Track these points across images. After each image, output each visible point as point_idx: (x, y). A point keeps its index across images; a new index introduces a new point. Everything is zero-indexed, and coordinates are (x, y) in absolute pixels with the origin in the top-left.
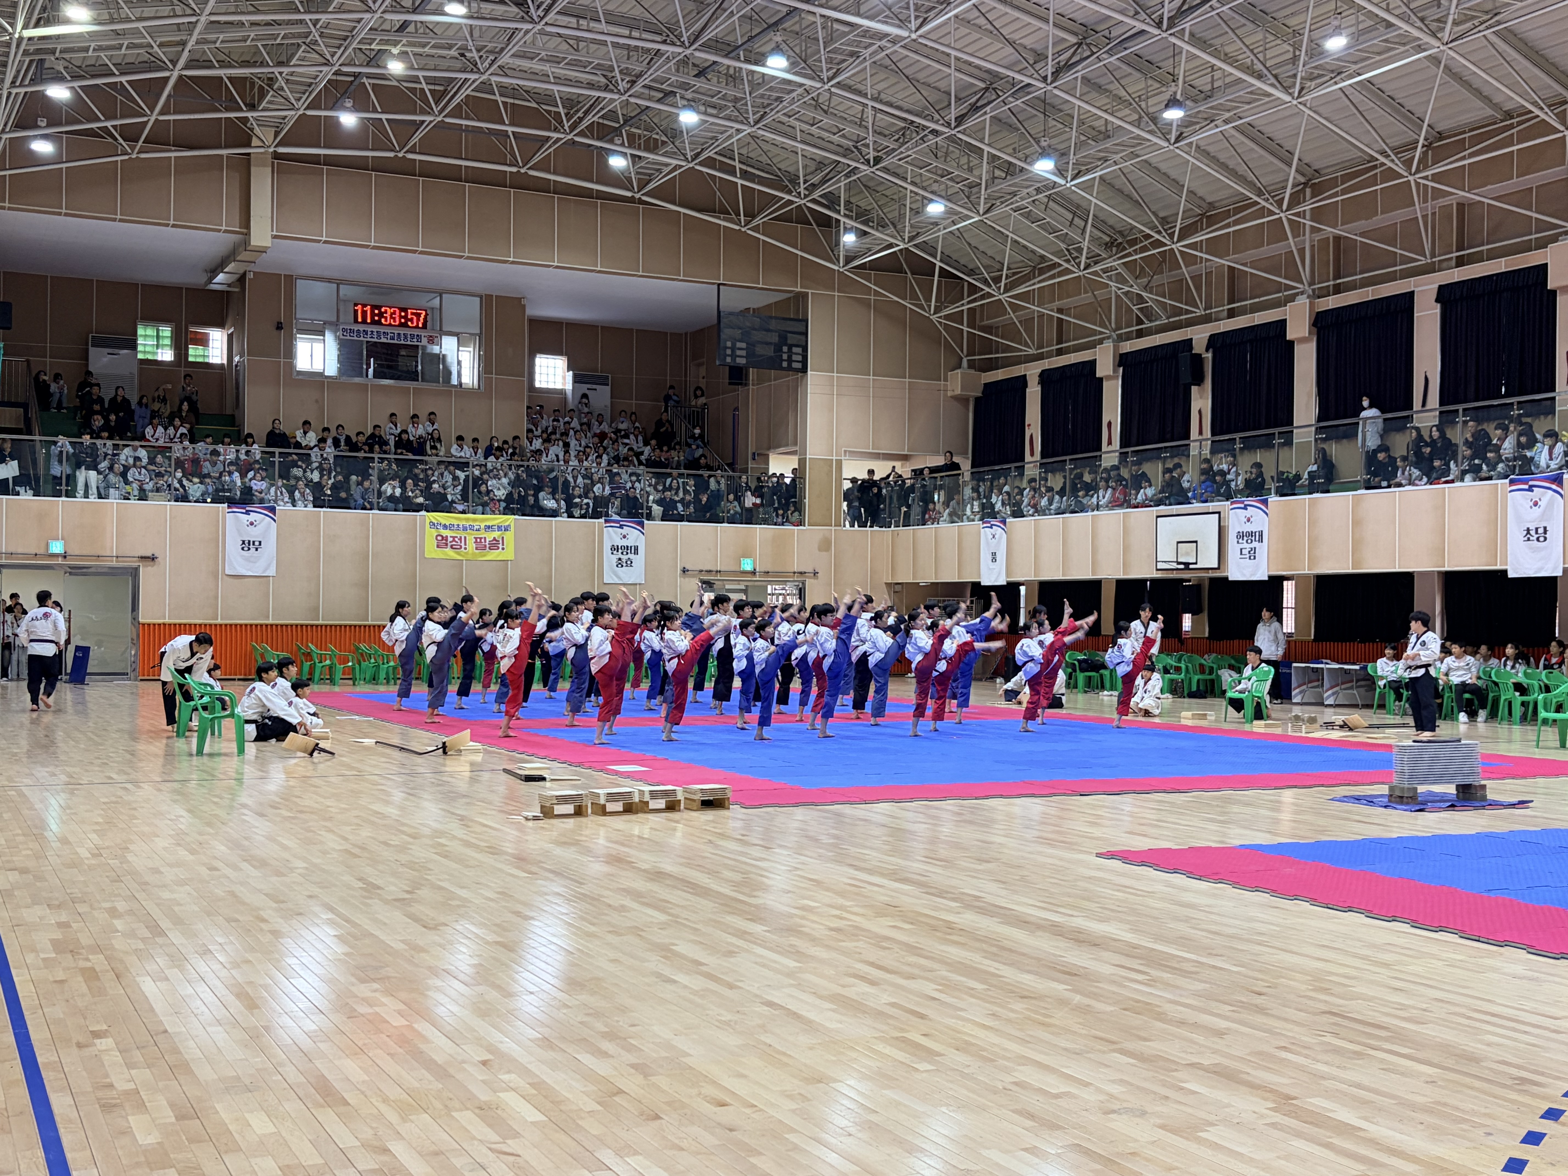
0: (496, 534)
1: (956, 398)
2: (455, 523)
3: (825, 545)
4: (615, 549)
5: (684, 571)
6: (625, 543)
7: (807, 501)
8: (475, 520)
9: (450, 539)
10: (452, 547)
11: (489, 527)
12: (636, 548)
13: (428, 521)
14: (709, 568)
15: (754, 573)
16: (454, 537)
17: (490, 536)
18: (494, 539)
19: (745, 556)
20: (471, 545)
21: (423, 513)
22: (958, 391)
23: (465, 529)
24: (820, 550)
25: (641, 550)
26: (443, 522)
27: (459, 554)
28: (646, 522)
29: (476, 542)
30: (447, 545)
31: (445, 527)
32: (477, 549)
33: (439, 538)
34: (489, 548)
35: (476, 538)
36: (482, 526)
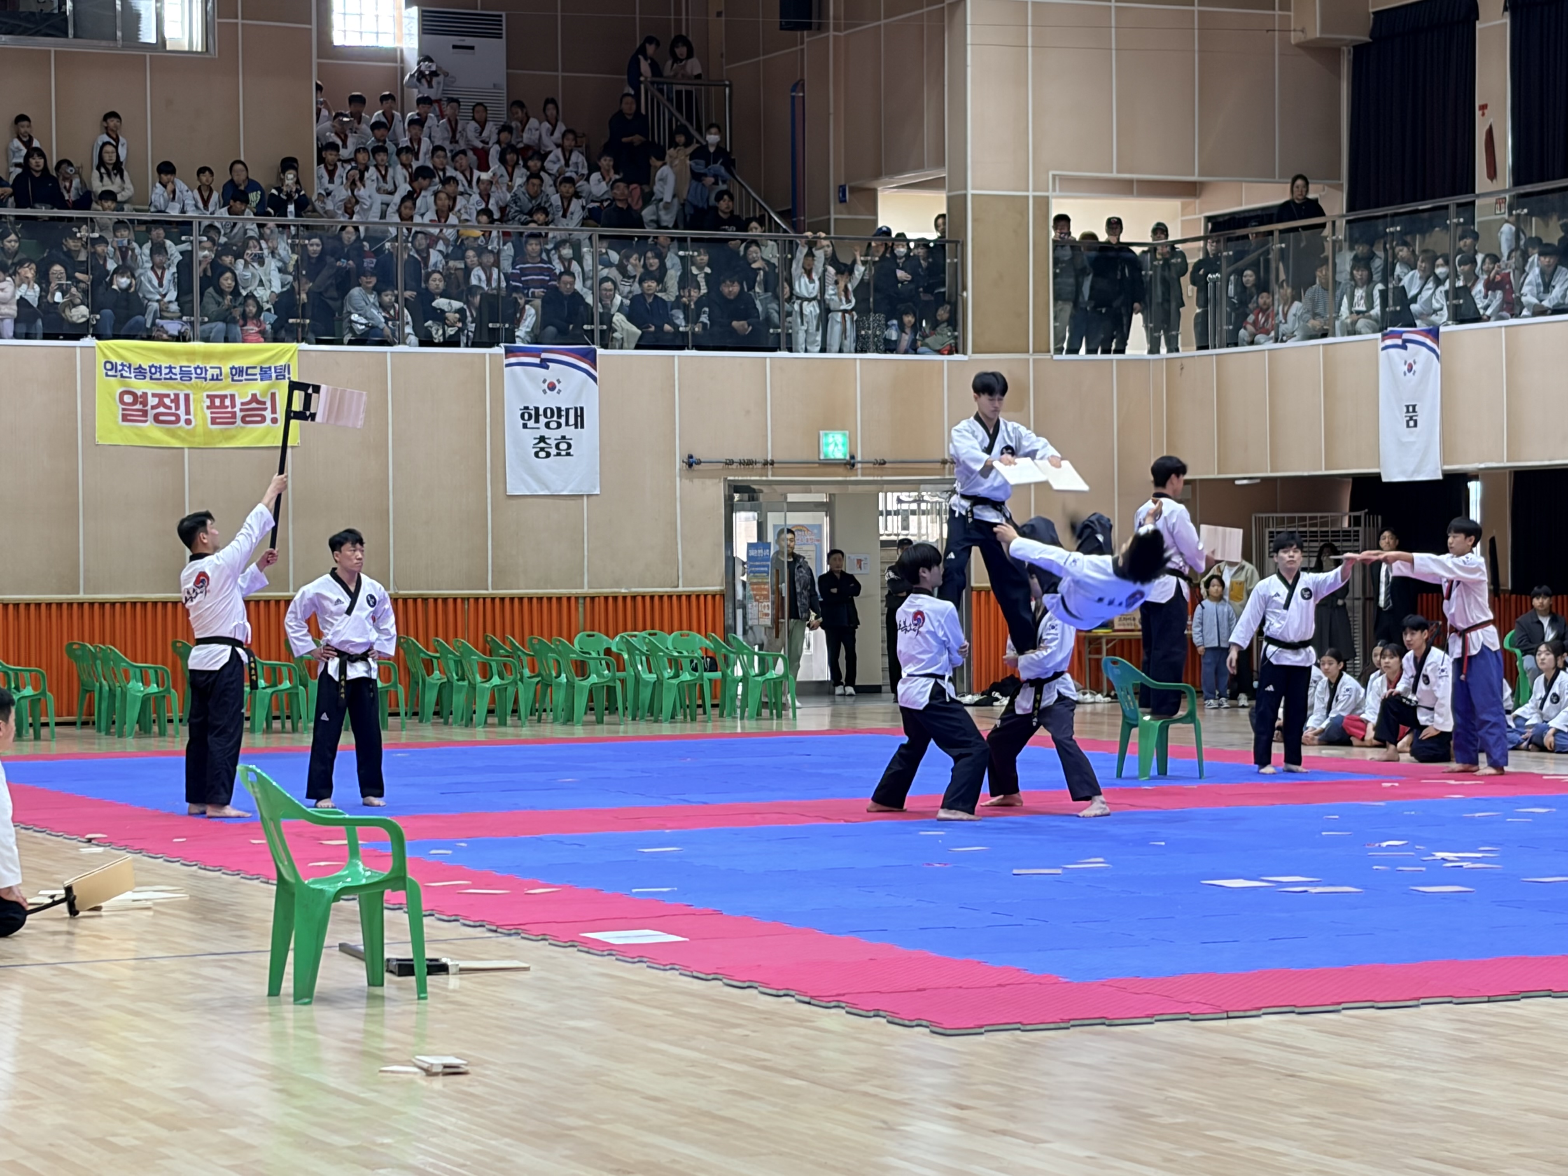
0: (258, 387)
1: (1311, 48)
2: (165, 362)
4: (530, 415)
5: (691, 463)
6: (551, 401)
7: (969, 294)
8: (208, 356)
9: (152, 401)
10: (156, 418)
11: (240, 371)
12: (580, 414)
13: (100, 361)
14: (747, 457)
15: (850, 464)
16: (161, 396)
17: (244, 392)
18: (254, 398)
19: (832, 425)
20: (201, 413)
21: (89, 341)
22: (1315, 32)
23: (185, 375)
25: (591, 417)
26: (136, 361)
27: (173, 435)
28: (600, 351)
29: (212, 406)
30: (145, 413)
31: (140, 372)
32: (214, 421)
33: (128, 399)
34: (243, 420)
35: (212, 398)
36: (226, 370)
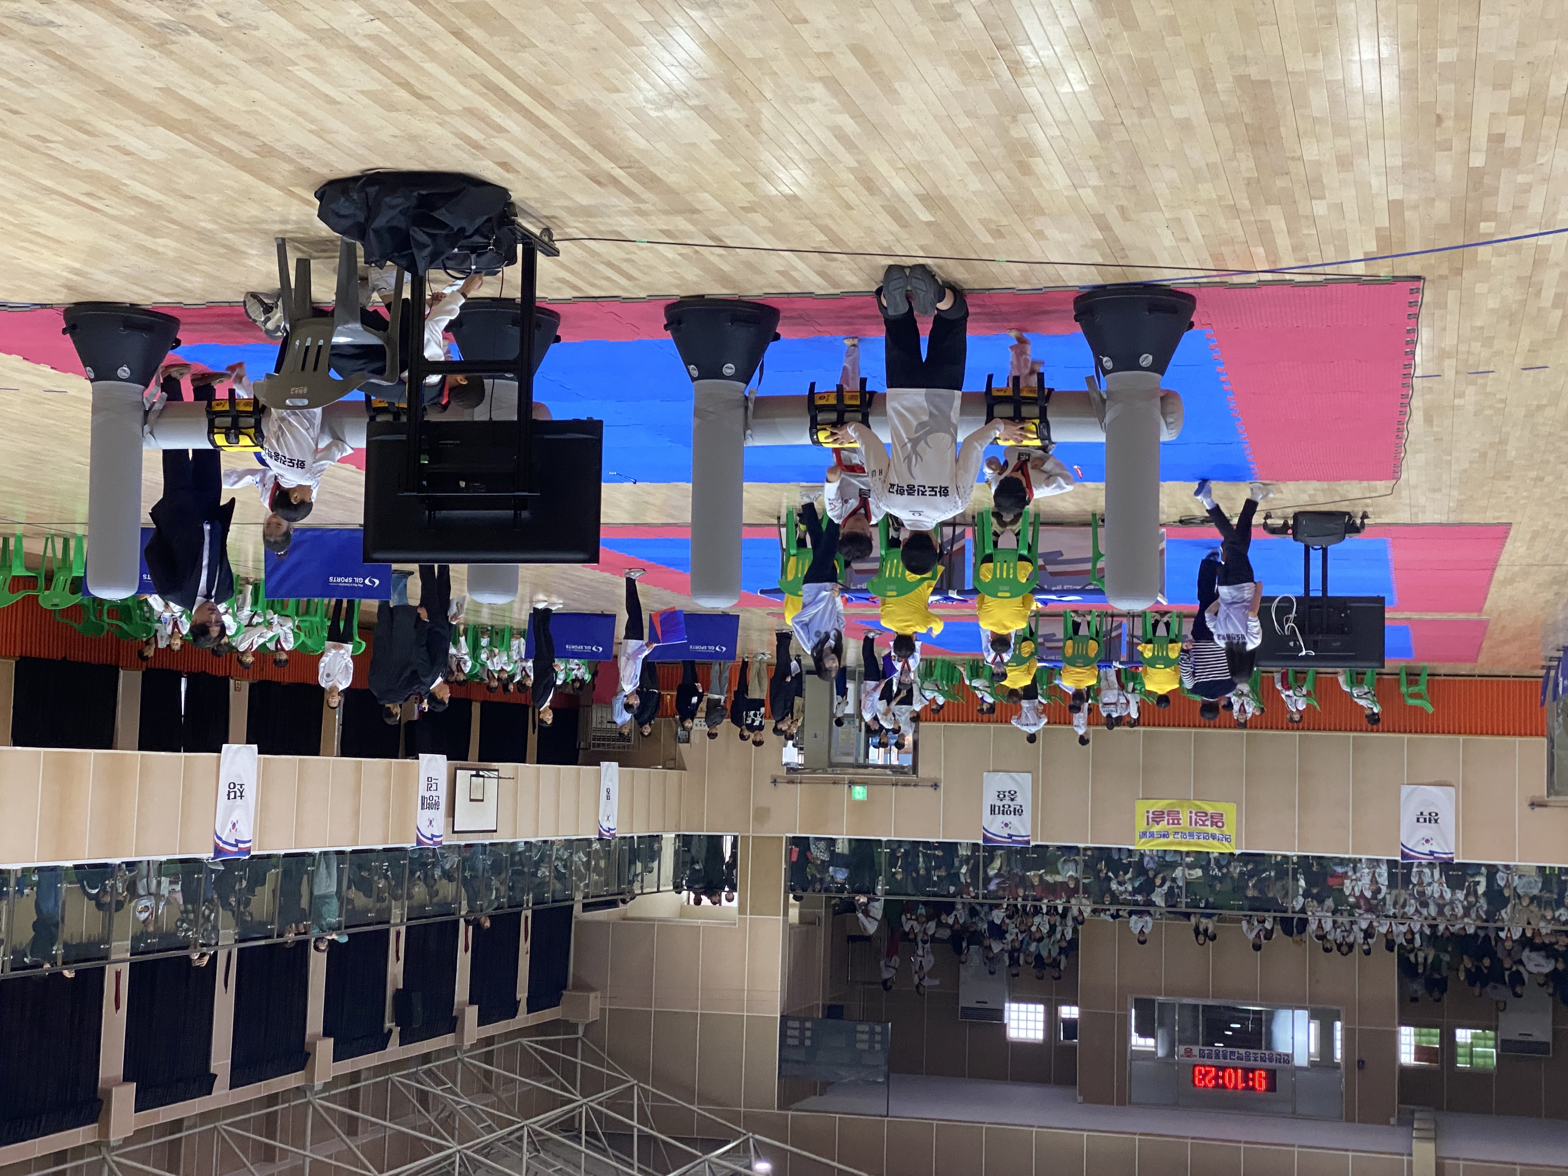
0: (1156, 828)
1: (591, 989)
2: (1201, 841)
3: (762, 814)
4: (1018, 812)
5: (936, 786)
6: (1007, 818)
7: (784, 866)
8: (1180, 844)
9: (1208, 823)
10: (1206, 814)
11: (1164, 836)
12: (993, 811)
13: (1233, 842)
14: (905, 788)
15: (852, 783)
16: (1204, 825)
17: (1163, 826)
18: (1158, 823)
19: (861, 802)
20: (1184, 817)
21: (1237, 852)
22: (592, 995)
23: (1191, 835)
24: (768, 809)
25: (987, 810)
26: (1215, 842)
27: (1197, 806)
28: (981, 842)
29: (1179, 820)
30: (1212, 817)
31: (1214, 837)
32: (1178, 812)
33: (1220, 824)
34: (1163, 813)
35: (1179, 824)
36: (1171, 837)
